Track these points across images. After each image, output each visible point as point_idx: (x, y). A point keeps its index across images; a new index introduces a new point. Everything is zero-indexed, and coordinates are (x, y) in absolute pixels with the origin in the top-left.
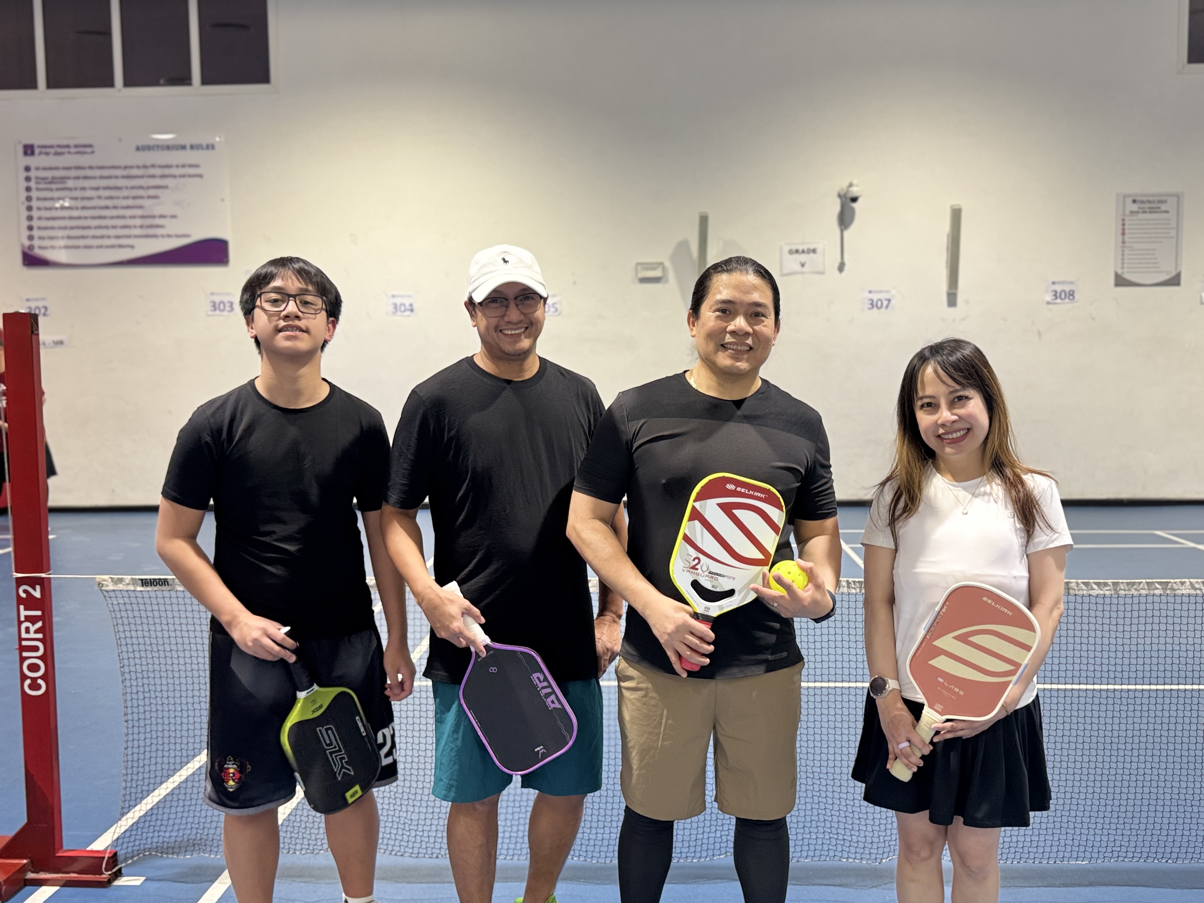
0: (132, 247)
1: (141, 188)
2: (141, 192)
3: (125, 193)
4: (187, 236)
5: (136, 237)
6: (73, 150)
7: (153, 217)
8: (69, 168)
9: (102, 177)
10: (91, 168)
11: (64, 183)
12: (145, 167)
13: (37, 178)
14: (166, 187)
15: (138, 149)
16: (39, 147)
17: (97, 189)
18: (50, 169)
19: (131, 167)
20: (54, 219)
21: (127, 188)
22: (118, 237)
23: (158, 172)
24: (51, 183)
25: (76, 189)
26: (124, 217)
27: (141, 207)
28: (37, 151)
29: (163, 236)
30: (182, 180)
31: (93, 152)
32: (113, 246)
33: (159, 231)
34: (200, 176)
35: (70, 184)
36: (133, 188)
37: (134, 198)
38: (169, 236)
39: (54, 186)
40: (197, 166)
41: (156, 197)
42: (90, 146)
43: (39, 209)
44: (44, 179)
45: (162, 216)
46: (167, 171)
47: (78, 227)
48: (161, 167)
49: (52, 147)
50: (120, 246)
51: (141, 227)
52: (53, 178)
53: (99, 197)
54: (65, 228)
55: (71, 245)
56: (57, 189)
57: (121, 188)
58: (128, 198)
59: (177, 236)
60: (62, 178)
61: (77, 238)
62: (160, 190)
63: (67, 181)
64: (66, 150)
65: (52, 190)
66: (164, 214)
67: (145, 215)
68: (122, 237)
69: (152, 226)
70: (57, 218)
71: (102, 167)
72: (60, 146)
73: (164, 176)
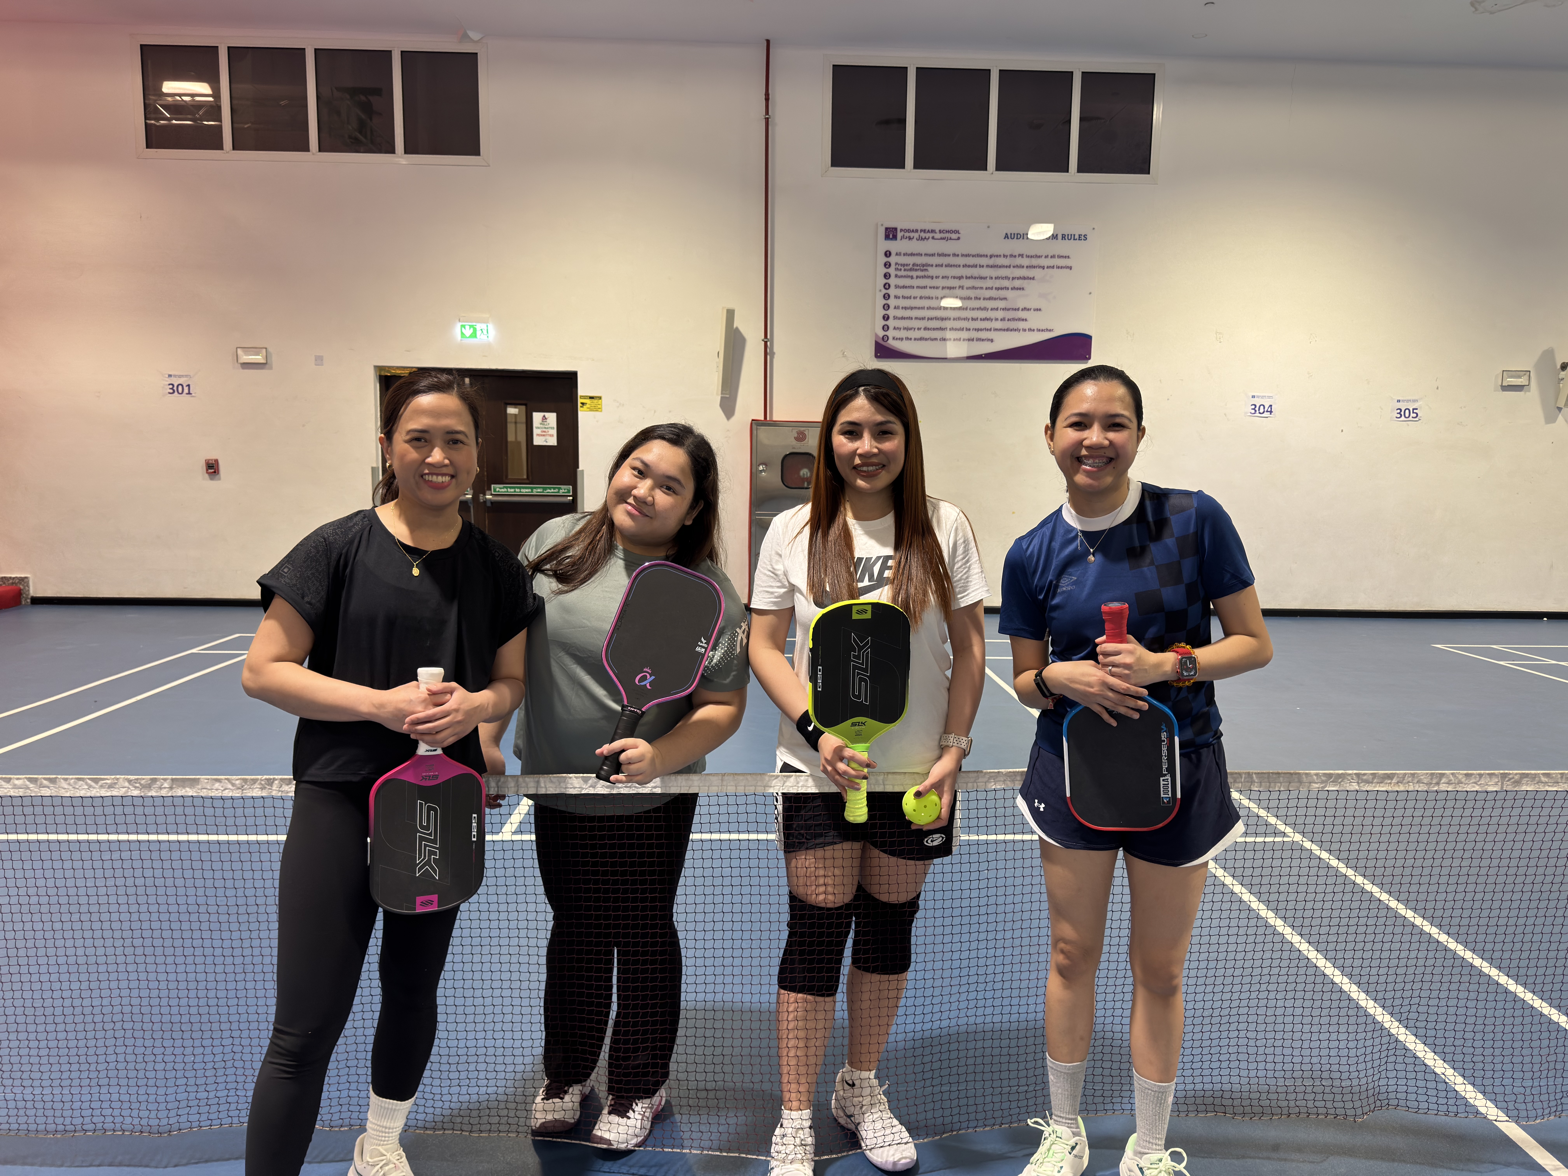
0: (992, 341)
1: (1007, 278)
2: (1005, 283)
3: (989, 283)
4: (1050, 331)
5: (996, 330)
6: (938, 236)
7: (1016, 309)
8: (933, 255)
9: (965, 266)
10: (954, 255)
11: (926, 270)
12: (1011, 256)
13: (896, 264)
14: (1033, 278)
15: (1006, 236)
16: (901, 230)
17: (960, 278)
18: (912, 254)
19: (998, 256)
20: (912, 308)
21: (991, 278)
22: (978, 330)
23: (1025, 262)
24: (911, 270)
25: (937, 277)
26: (985, 309)
27: (1005, 299)
28: (899, 235)
29: (1024, 330)
30: (1050, 270)
31: (959, 239)
32: (972, 340)
33: (1021, 325)
34: (1071, 268)
35: (932, 271)
36: (997, 278)
37: (998, 289)
38: (1030, 330)
39: (914, 274)
40: (1068, 257)
41: (1022, 289)
42: (957, 232)
43: (896, 297)
44: (904, 265)
45: (1024, 309)
46: (1035, 262)
47: (937, 319)
48: (1028, 256)
49: (917, 231)
50: (979, 340)
51: (1003, 320)
52: (914, 265)
53: (961, 287)
54: (923, 319)
55: (927, 337)
56: (917, 277)
57: (985, 278)
58: (992, 288)
59: (1039, 330)
60: (923, 265)
61: (934, 329)
62: (1026, 281)
63: (929, 268)
64: (931, 235)
65: (912, 277)
66: (1028, 307)
67: (1008, 307)
68: (981, 330)
69: (1014, 319)
70: (916, 308)
71: (967, 255)
72: (924, 231)
73: (1031, 267)
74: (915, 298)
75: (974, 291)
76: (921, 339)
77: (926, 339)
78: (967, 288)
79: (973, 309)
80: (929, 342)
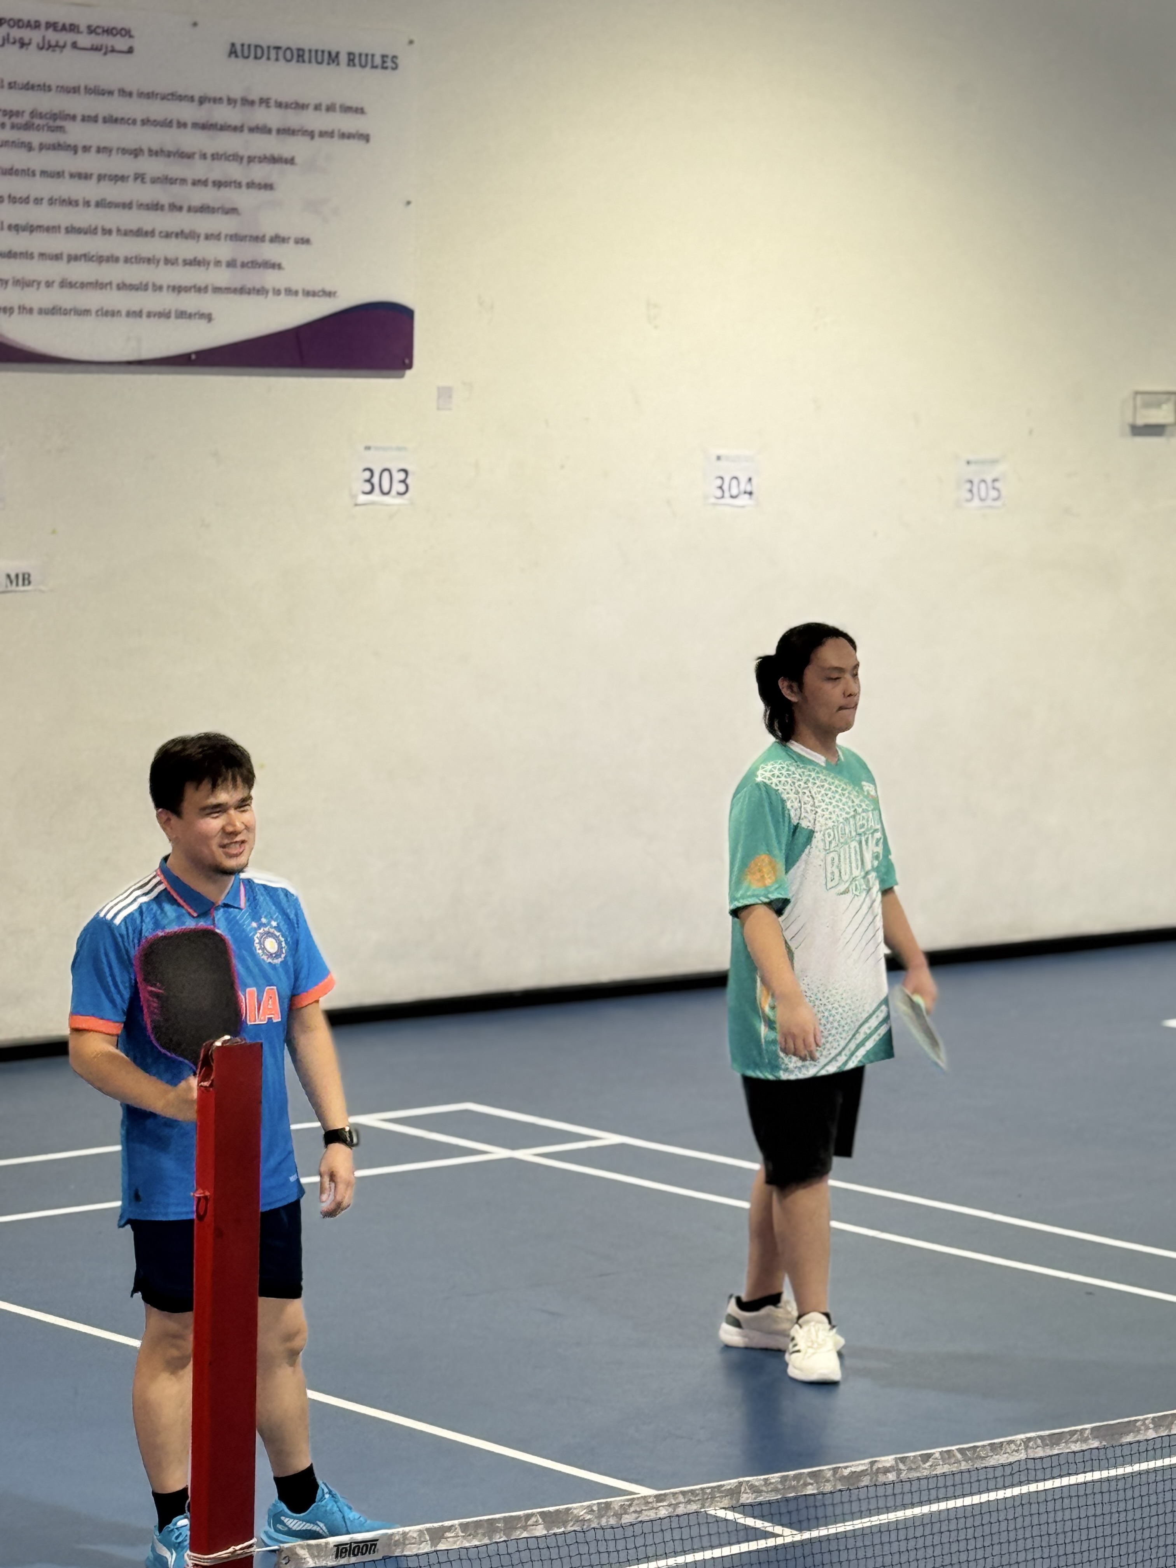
0: (209, 317)
1: (236, 158)
2: (234, 171)
3: (198, 169)
4: (329, 294)
5: (217, 290)
6: (85, 40)
7: (258, 239)
8: (75, 90)
9: (145, 122)
10: (124, 93)
11: (61, 129)
12: (247, 102)
14: (291, 161)
15: (233, 52)
16: (4, 21)
17: (136, 153)
18: (28, 87)
19: (217, 100)
20: (32, 229)
21: (204, 156)
22: (177, 289)
23: (272, 117)
24: (27, 127)
26: (192, 235)
27: (233, 211)
28: (1, 34)
29: (277, 292)
30: (326, 141)
31: (130, 51)
32: (165, 315)
33: (271, 279)
34: (366, 138)
35: (76, 133)
36: (216, 157)
37: (218, 184)
38: (290, 292)
39: (35, 138)
40: (360, 111)
41: (269, 187)
42: (126, 33)
44: (11, 114)
45: (278, 239)
46: (293, 119)
47: (86, 257)
48: (279, 105)
49: (37, 25)
50: (182, 315)
51: (231, 264)
52: (33, 114)
53: (140, 177)
54: (57, 257)
55: (69, 306)
56: (42, 147)
57: (190, 156)
58: (205, 183)
59: (308, 293)
60: (54, 116)
61: (83, 285)
62: (277, 167)
63: (68, 125)
64: (67, 38)
65: (29, 147)
66: (283, 233)
67: (244, 232)
68: (187, 289)
69: (254, 264)
70: (39, 228)
71: (150, 95)
72: (52, 26)
73: (286, 131)
74: (38, 201)
75: (168, 187)
76: (55, 311)
77: (66, 312)
78: (154, 181)
79: (168, 235)
80: (74, 319)
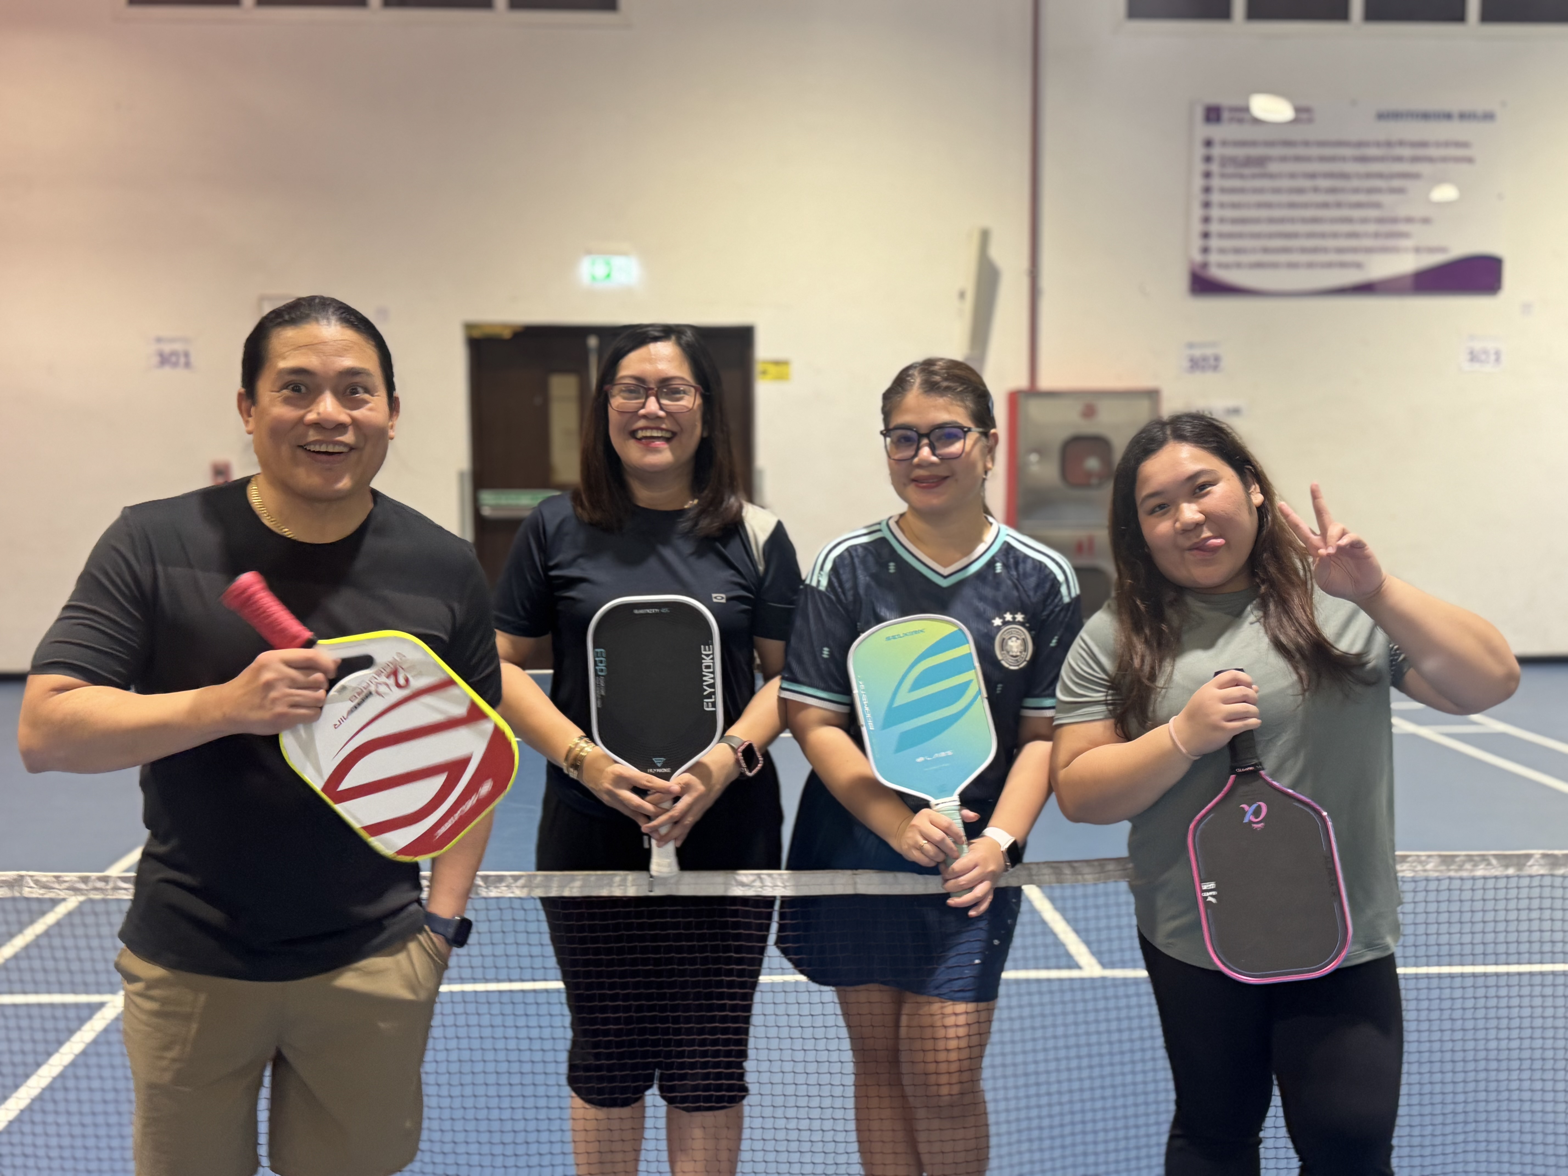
0: (1358, 266)
1: (1380, 176)
2: (1379, 183)
4: (1444, 250)
5: (1367, 250)
8: (1274, 144)
9: (1320, 159)
10: (1306, 144)
11: (1264, 166)
12: (1389, 144)
13: (1221, 157)
14: (1419, 175)
15: (1380, 116)
16: (1229, 109)
17: (1312, 176)
18: (1244, 144)
19: (1368, 145)
20: (1243, 221)
21: (1358, 176)
22: (1340, 250)
23: (1406, 152)
24: (1244, 165)
25: (1281, 176)
26: (1350, 220)
27: (1377, 205)
28: (1226, 115)
29: (1410, 251)
30: (1443, 163)
31: (1311, 120)
32: (1330, 265)
33: (1402, 243)
34: (1470, 160)
36: (1367, 176)
37: (1368, 191)
38: (1416, 250)
39: (1247, 171)
40: (1466, 145)
41: (1401, 190)
42: (1308, 110)
43: (1222, 205)
44: (1232, 159)
45: (1406, 220)
46: (1419, 152)
47: (1279, 235)
48: (1410, 144)
50: (1340, 265)
51: (1376, 235)
52: (1247, 158)
54: (1260, 236)
55: (1267, 262)
56: (1251, 176)
57: (1350, 176)
58: (1359, 191)
59: (1429, 250)
60: (1260, 159)
61: (1277, 251)
62: (1408, 180)
63: (1269, 163)
65: (1244, 176)
66: (1409, 217)
67: (1385, 217)
68: (1346, 250)
69: (1390, 235)
70: (1250, 220)
71: (1324, 144)
73: (1415, 159)
74: (1248, 206)
75: (1334, 194)
76: (1258, 265)
77: (1265, 266)
78: (1325, 191)
79: (1334, 221)
80: (1269, 269)
